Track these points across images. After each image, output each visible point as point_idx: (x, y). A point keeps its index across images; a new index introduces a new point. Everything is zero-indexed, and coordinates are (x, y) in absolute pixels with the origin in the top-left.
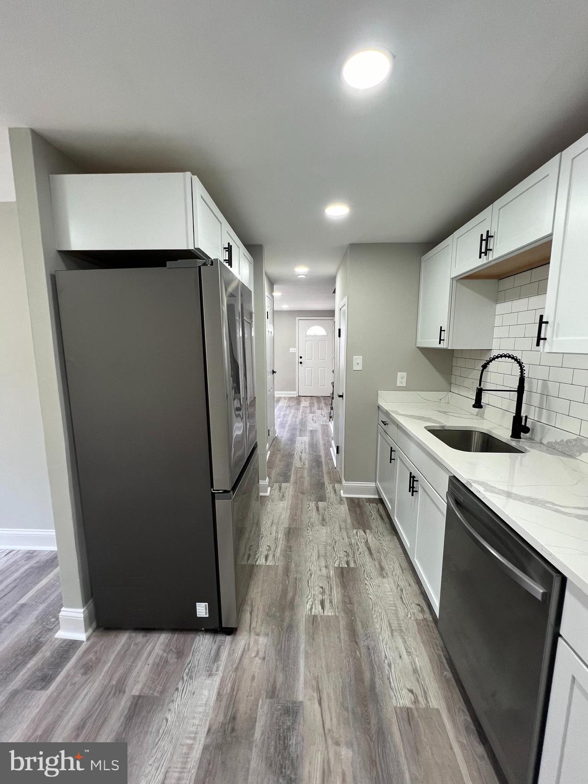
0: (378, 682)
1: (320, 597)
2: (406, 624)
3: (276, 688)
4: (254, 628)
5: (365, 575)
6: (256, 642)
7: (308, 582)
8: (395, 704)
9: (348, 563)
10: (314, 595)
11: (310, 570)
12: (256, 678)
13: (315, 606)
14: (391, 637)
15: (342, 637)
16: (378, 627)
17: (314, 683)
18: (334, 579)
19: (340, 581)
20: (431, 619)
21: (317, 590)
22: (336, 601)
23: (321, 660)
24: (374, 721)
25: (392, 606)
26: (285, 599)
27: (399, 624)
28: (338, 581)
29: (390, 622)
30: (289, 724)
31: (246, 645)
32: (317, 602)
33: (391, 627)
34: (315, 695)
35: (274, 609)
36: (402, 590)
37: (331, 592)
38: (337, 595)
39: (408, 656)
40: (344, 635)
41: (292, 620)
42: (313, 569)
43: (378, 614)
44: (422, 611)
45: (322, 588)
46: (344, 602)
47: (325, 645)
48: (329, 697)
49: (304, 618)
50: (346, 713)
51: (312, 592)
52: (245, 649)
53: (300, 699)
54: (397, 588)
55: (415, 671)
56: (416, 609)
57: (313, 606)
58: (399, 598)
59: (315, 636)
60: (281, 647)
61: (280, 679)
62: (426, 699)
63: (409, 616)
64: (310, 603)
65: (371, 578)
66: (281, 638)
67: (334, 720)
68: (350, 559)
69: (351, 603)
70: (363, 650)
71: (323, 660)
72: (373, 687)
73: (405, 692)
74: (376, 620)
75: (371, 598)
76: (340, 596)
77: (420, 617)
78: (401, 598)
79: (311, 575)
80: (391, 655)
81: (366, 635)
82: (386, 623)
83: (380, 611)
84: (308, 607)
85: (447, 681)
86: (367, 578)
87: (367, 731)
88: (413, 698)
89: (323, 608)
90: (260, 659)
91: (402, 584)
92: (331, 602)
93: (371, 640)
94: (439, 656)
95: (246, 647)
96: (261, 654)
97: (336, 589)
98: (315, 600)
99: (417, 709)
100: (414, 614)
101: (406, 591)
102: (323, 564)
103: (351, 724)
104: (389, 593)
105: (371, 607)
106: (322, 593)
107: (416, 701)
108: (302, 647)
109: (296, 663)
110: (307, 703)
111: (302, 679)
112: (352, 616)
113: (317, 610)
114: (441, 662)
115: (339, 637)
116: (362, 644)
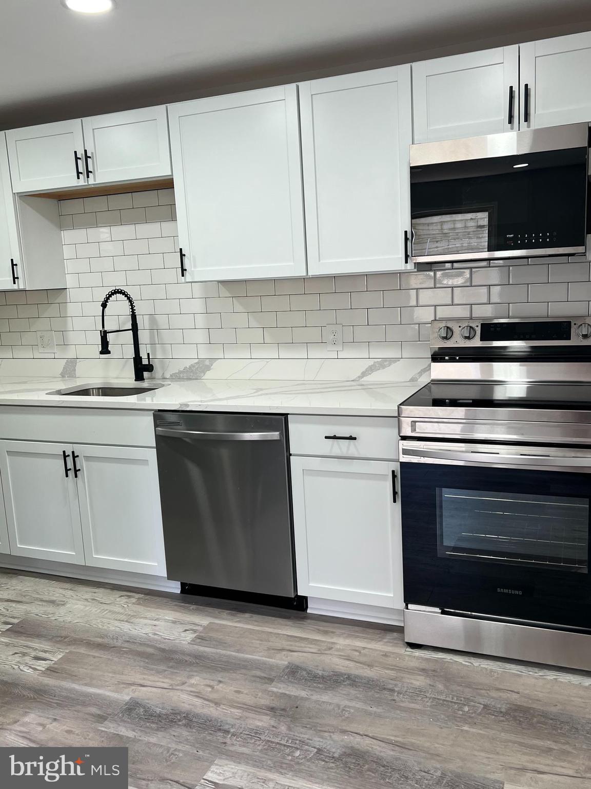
0: (162, 646)
1: (27, 658)
2: (131, 611)
3: (99, 715)
5: (43, 616)
6: (25, 724)
8: (187, 643)
9: (7, 623)
10: (19, 662)
12: (71, 729)
13: (35, 665)
14: (132, 625)
15: (97, 655)
16: (114, 628)
17: (122, 686)
18: (15, 640)
19: (25, 637)
20: (143, 595)
21: (15, 658)
22: (48, 648)
23: (104, 676)
24: (187, 658)
25: (104, 612)
27: (126, 614)
29: (118, 619)
30: (142, 710)
32: (32, 662)
33: (123, 621)
34: (134, 688)
36: (94, 600)
37: (32, 648)
38: (41, 645)
39: (158, 621)
40: (97, 653)
41: (30, 688)
43: (101, 624)
44: (129, 597)
45: (16, 653)
46: (58, 642)
47: (92, 669)
48: (143, 679)
49: (41, 678)
50: (166, 672)
51: (13, 663)
53: (128, 698)
54: (88, 601)
55: (174, 622)
56: (124, 600)
57: (33, 666)
59: (74, 674)
61: (94, 710)
62: (199, 625)
63: (125, 606)
64: (25, 668)
65: (53, 613)
66: (44, 702)
67: (166, 680)
68: (3, 619)
69: (66, 637)
70: (126, 645)
71: (106, 674)
72: (163, 650)
73: (183, 634)
74: (105, 627)
75: (77, 622)
76: (47, 642)
77: (134, 600)
78: (101, 603)
80: (148, 630)
81: (113, 639)
82: (116, 622)
83: (99, 621)
84: (29, 671)
85: (197, 610)
86: (49, 616)
87: (191, 664)
88: (191, 632)
89: (45, 660)
90: (52, 724)
91: (88, 596)
92: (45, 651)
93: (122, 637)
94: (176, 605)
95: (21, 736)
96: (47, 721)
97: (34, 643)
98: (27, 663)
99: (200, 633)
100: (127, 602)
101: (99, 597)
103: (178, 672)
104: (87, 608)
105: (89, 625)
106: (24, 655)
107: (195, 631)
108: (76, 686)
109: (87, 695)
110: (136, 695)
112: (82, 642)
113: (42, 665)
114: (181, 606)
115: (94, 657)
116: (119, 644)
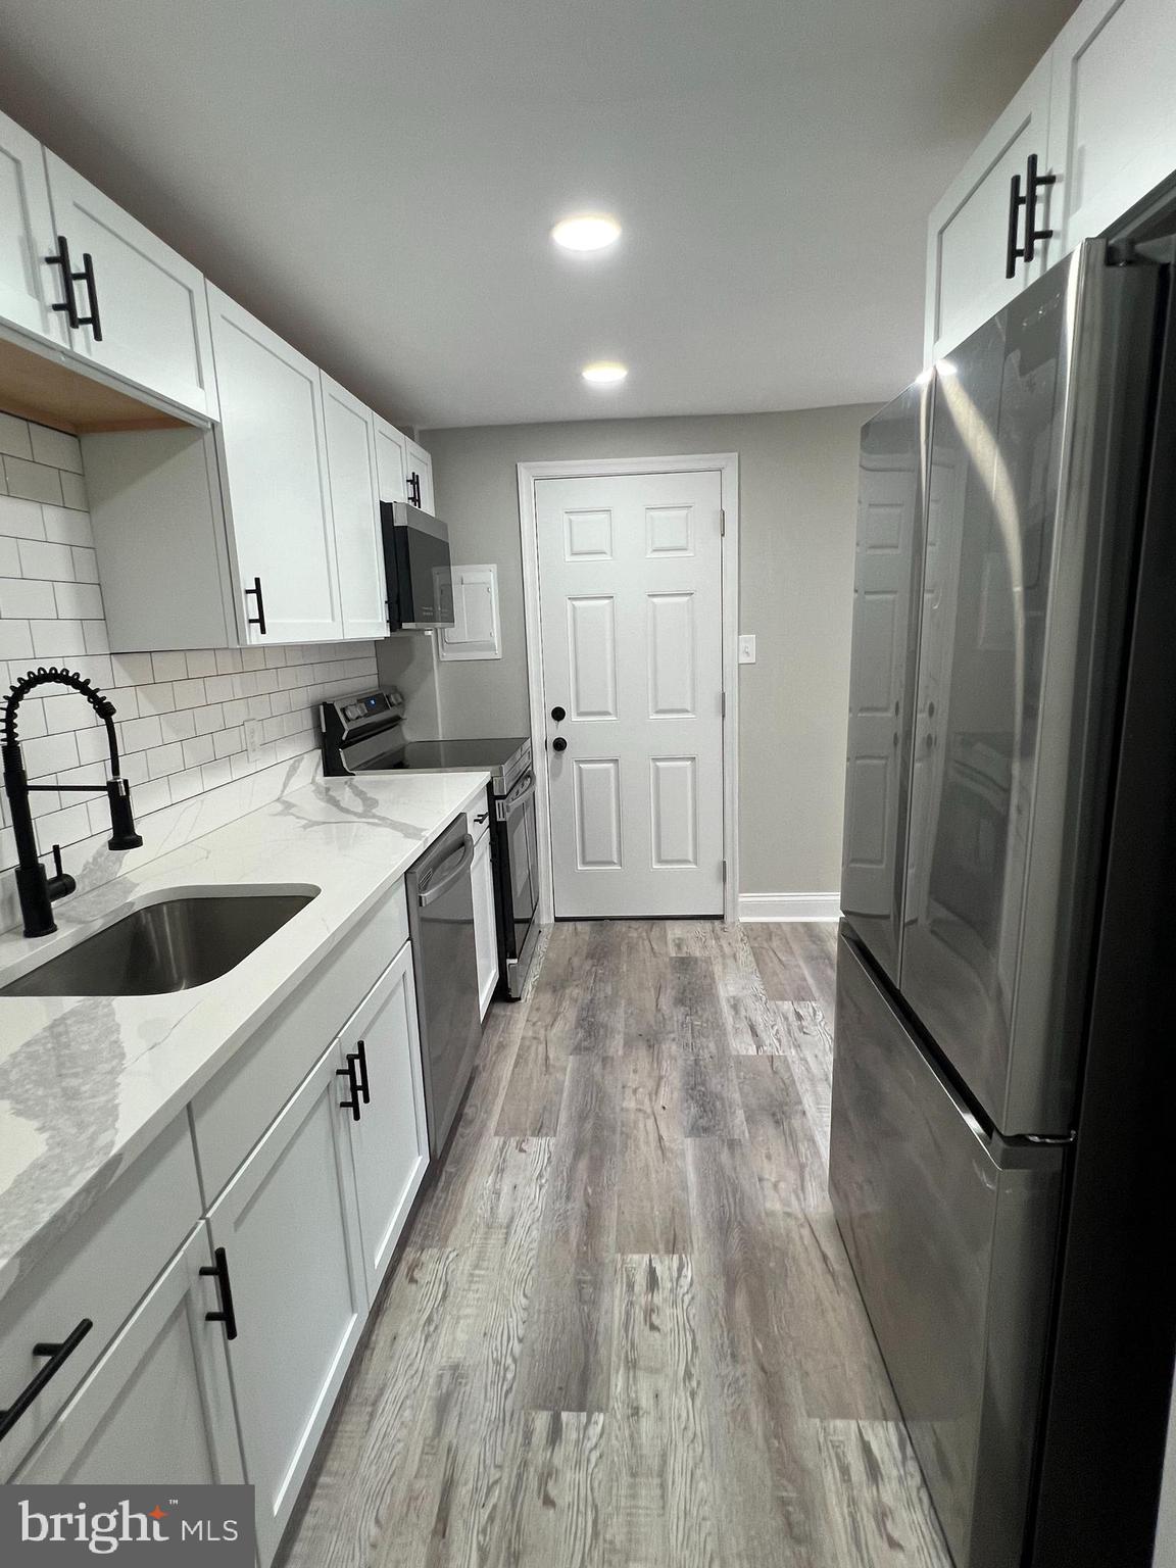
1: (658, 1299)
2: (470, 1238)
3: (729, 1148)
4: (802, 1225)
5: (510, 1376)
6: (786, 1203)
7: (695, 1349)
8: (554, 1139)
9: (555, 1433)
10: (675, 1303)
11: (693, 1395)
12: (764, 1158)
13: (671, 1274)
14: (517, 1215)
15: (614, 1214)
16: (535, 1232)
17: (669, 1155)
18: (614, 1358)
19: (596, 1352)
21: (667, 1318)
22: (617, 1292)
23: (658, 1180)
24: (589, 1126)
25: (479, 1276)
26: (750, 1293)
27: (486, 1239)
28: (603, 1351)
29: (502, 1242)
31: (805, 1199)
32: (666, 1284)
33: (507, 1233)
34: (667, 1144)
35: (772, 1265)
36: (429, 1320)
37: (628, 1314)
38: (614, 1304)
39: (500, 1191)
40: (610, 1218)
41: (724, 1243)
42: (679, 1402)
43: (523, 1258)
45: (653, 1327)
46: (597, 1285)
47: (651, 1200)
48: (647, 1143)
49: (696, 1246)
50: (624, 1132)
51: (679, 1310)
52: (804, 1193)
53: (689, 1141)
54: (436, 1328)
55: (501, 1172)
56: (427, 1271)
57: (675, 1274)
58: (450, 1299)
59: (669, 1215)
60: (734, 1196)
61: (725, 1157)
62: (506, 1144)
64: (685, 1282)
65: (497, 1363)
66: (738, 1212)
67: (641, 1126)
68: (539, 1456)
70: (579, 1194)
71: (654, 1181)
72: (579, 1153)
73: (533, 1151)
75: (525, 1295)
76: (606, 1298)
77: (428, 1254)
78: (444, 1297)
79: (688, 1375)
82: (512, 1240)
83: (515, 1266)
84: (688, 1272)
86: (509, 1361)
89: (652, 1272)
90: (768, 1180)
92: (631, 1286)
95: (801, 1196)
96: (768, 1185)
97: (612, 1321)
98: (671, 1290)
100: (439, 1260)
101: (418, 1319)
102: (646, 1425)
104: (468, 1311)
105: (533, 1271)
106: (652, 1310)
107: (521, 1144)
108: (693, 1198)
109: (703, 1177)
111: (690, 1158)
112: (586, 1253)
113: (665, 1267)
115: (621, 1213)
116: (577, 1205)
